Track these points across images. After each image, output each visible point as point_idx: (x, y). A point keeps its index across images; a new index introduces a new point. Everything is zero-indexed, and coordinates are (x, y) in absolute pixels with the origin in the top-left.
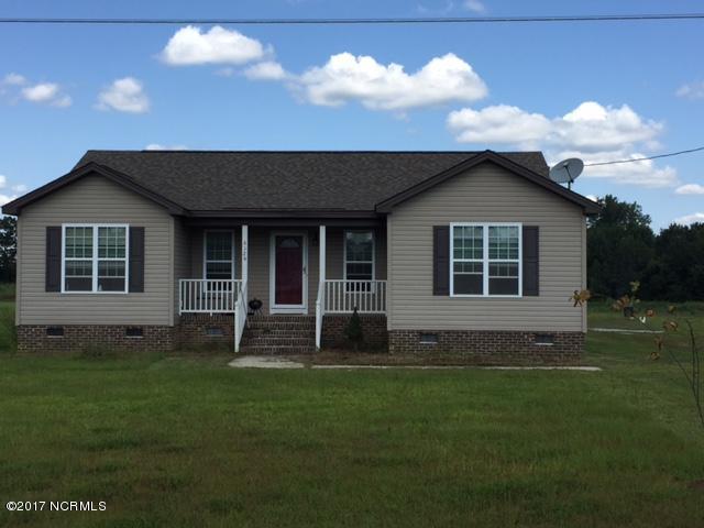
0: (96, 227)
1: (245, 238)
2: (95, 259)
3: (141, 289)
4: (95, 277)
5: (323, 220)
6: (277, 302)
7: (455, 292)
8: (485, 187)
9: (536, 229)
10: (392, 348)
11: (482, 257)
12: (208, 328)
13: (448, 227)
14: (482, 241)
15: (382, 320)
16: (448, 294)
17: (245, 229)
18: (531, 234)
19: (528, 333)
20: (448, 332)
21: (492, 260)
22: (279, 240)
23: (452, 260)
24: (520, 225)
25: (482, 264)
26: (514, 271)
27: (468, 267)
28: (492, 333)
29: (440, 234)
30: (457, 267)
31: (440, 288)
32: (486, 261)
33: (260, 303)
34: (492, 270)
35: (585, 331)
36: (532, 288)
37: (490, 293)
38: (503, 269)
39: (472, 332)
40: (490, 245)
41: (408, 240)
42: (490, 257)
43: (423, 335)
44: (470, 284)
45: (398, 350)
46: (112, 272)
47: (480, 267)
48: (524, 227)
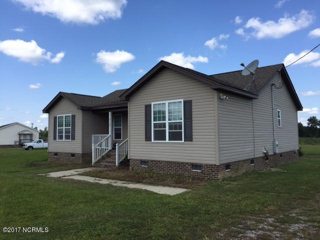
3: (74, 139)
4: (64, 134)
7: (155, 139)
8: (166, 81)
9: (190, 102)
11: (165, 120)
13: (151, 105)
14: (165, 111)
16: (151, 140)
18: (188, 105)
19: (187, 164)
20: (152, 161)
21: (170, 122)
23: (153, 122)
24: (182, 100)
25: (165, 123)
26: (180, 127)
27: (160, 126)
28: (170, 162)
29: (148, 108)
30: (155, 125)
31: (148, 138)
32: (167, 122)
34: (170, 127)
35: (218, 164)
36: (189, 138)
37: (169, 140)
38: (176, 126)
39: (162, 162)
40: (169, 113)
42: (169, 120)
43: (142, 162)
44: (160, 135)
45: (133, 170)
46: (68, 133)
47: (164, 125)
48: (184, 102)
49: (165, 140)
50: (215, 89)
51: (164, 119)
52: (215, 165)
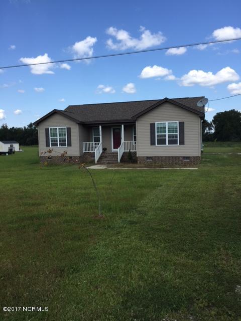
0: (58, 128)
1: (100, 129)
2: (58, 137)
3: (71, 146)
4: (58, 142)
5: (123, 123)
6: (114, 148)
7: (157, 144)
8: (166, 110)
9: (183, 123)
10: (138, 162)
12: (91, 156)
13: (155, 124)
14: (165, 127)
15: (135, 153)
16: (155, 145)
17: (100, 127)
18: (182, 125)
19: (181, 157)
20: (155, 157)
21: (169, 134)
22: (114, 130)
23: (156, 134)
24: (178, 122)
26: (176, 137)
27: (161, 136)
28: (169, 157)
29: (152, 126)
30: (158, 136)
31: (153, 143)
32: (167, 134)
33: (106, 149)
34: (169, 137)
35: (200, 156)
36: (182, 142)
37: (169, 144)
38: (173, 137)
39: (163, 157)
40: (168, 129)
41: (142, 128)
42: (168, 132)
43: (148, 158)
44: (162, 141)
45: (140, 163)
46: (63, 141)
47: (165, 136)
48: (179, 123)
49: (166, 144)
50: (200, 117)
51: (165, 132)
52: (198, 157)
